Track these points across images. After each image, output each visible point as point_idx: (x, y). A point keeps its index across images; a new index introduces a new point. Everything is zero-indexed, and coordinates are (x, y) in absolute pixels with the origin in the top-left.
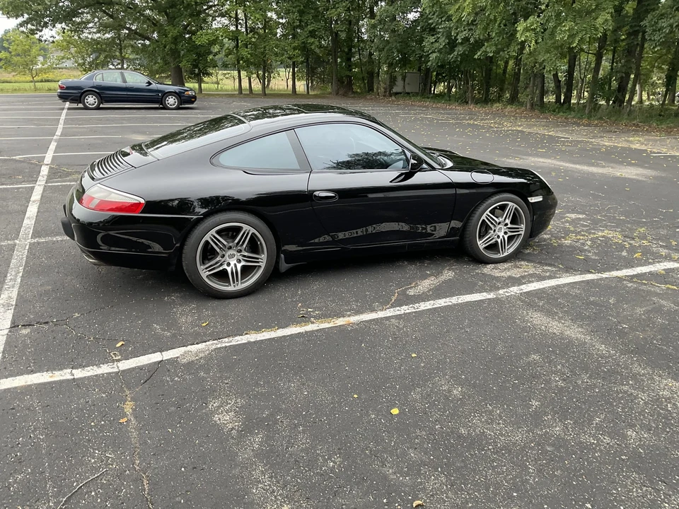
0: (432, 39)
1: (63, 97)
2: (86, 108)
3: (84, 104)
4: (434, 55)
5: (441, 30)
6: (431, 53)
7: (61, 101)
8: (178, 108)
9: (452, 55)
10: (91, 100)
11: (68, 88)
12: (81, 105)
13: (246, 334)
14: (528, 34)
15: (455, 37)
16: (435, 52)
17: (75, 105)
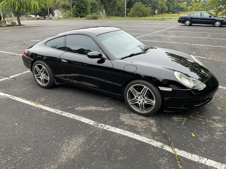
1: (179, 21)
2: (186, 25)
3: (185, 24)
7: (178, 23)
8: (220, 26)
10: (188, 22)
11: (181, 18)
12: (184, 24)
13: (19, 97)
17: (182, 24)
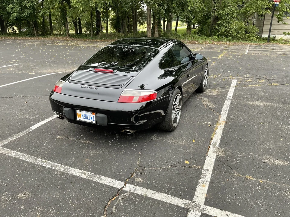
0: (11, 6)
4: (15, 14)
5: (15, 2)
6: (13, 13)
9: (25, 14)
14: (78, 4)
15: (25, 5)
16: (15, 12)
